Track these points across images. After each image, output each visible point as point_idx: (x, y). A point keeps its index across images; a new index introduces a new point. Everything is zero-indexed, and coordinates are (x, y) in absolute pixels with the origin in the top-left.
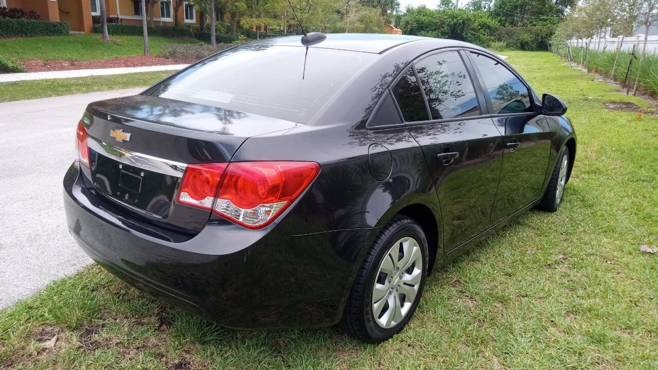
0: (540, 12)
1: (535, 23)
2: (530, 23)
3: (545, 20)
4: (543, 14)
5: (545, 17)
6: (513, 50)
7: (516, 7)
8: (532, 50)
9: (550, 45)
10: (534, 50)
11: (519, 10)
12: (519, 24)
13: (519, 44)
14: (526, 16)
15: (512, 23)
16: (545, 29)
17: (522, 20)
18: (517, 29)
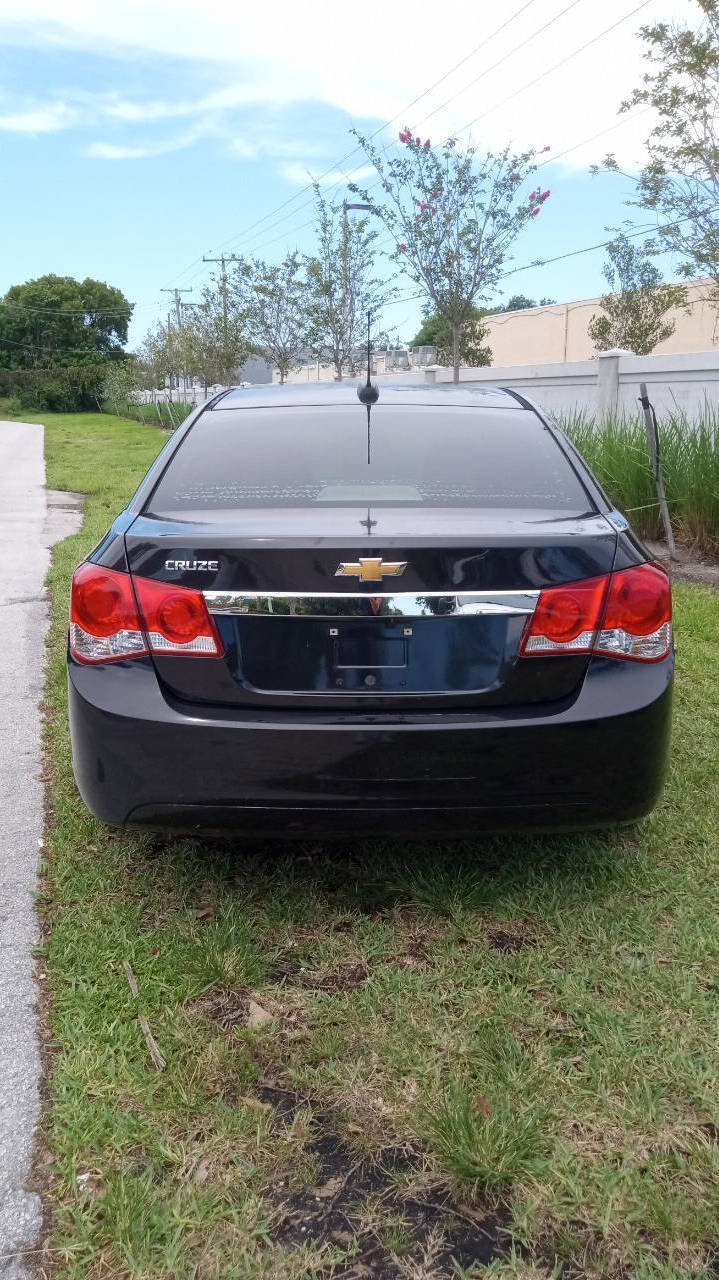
0: (67, 343)
1: (64, 361)
2: (57, 361)
3: (81, 357)
4: (72, 345)
5: (78, 351)
6: (37, 413)
7: (23, 332)
8: (70, 410)
9: (102, 401)
10: (73, 412)
11: (30, 338)
12: (36, 362)
13: (44, 402)
14: (45, 350)
15: (22, 361)
16: (84, 372)
17: (39, 358)
18: (34, 374)
